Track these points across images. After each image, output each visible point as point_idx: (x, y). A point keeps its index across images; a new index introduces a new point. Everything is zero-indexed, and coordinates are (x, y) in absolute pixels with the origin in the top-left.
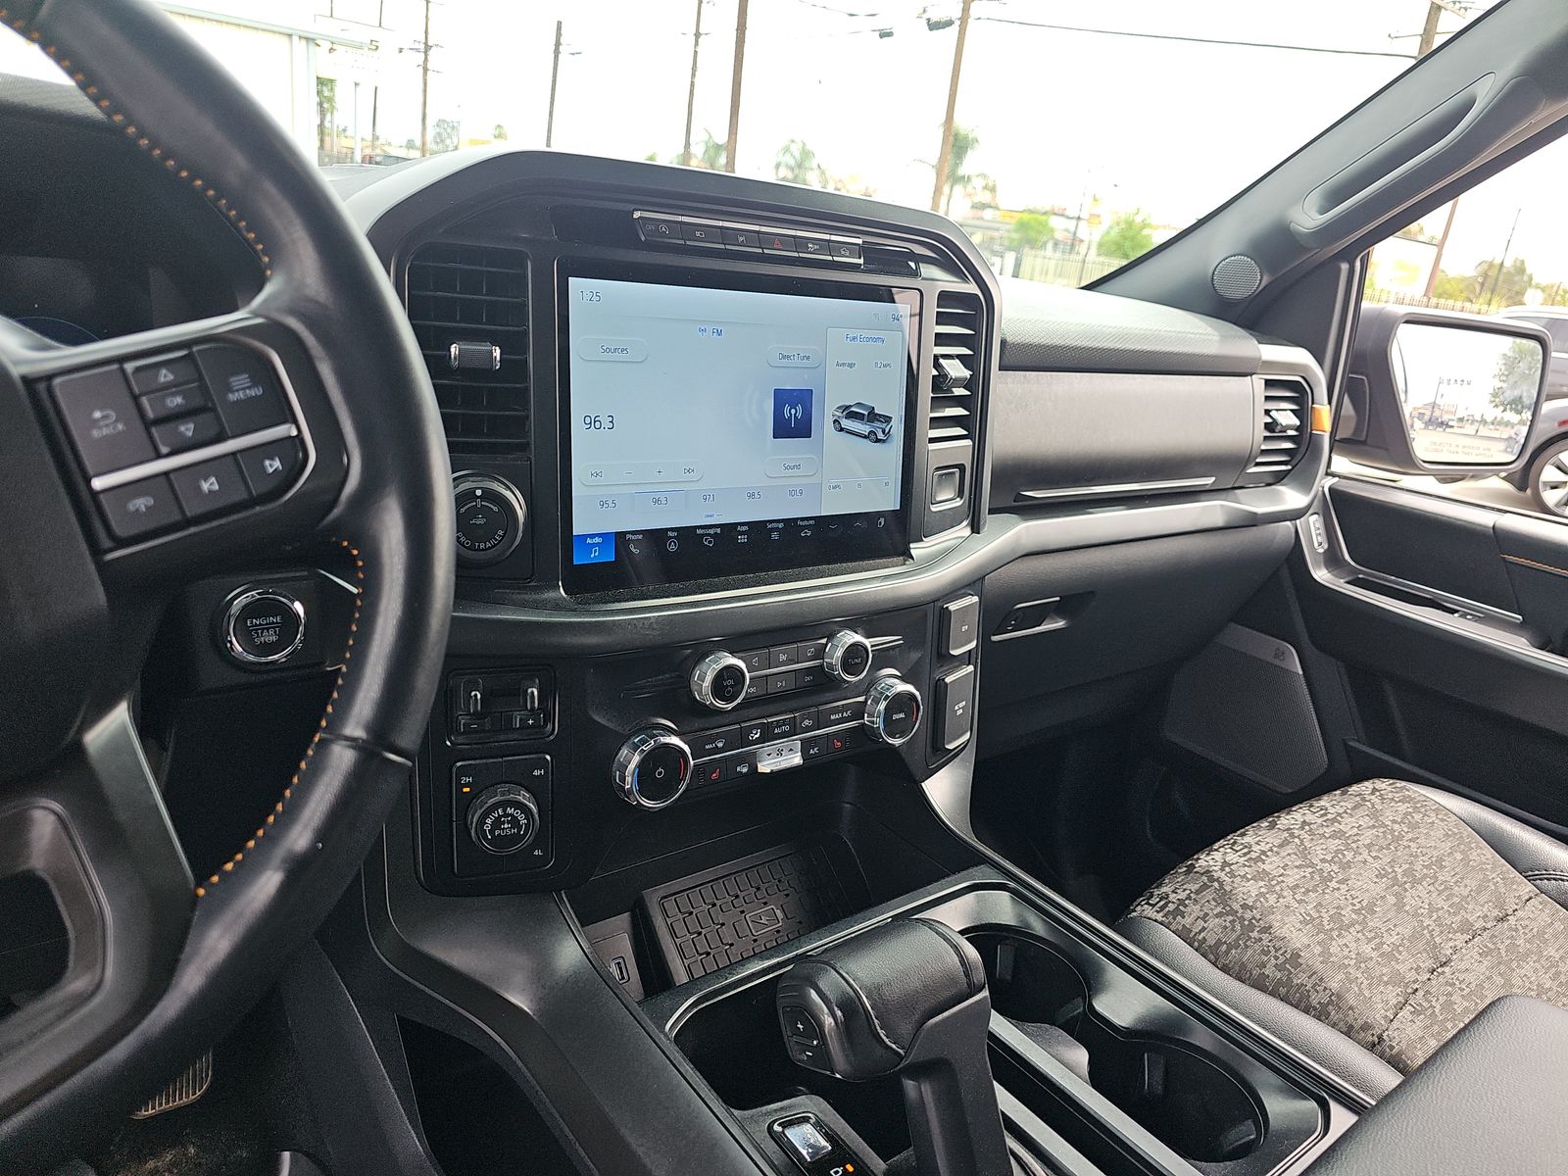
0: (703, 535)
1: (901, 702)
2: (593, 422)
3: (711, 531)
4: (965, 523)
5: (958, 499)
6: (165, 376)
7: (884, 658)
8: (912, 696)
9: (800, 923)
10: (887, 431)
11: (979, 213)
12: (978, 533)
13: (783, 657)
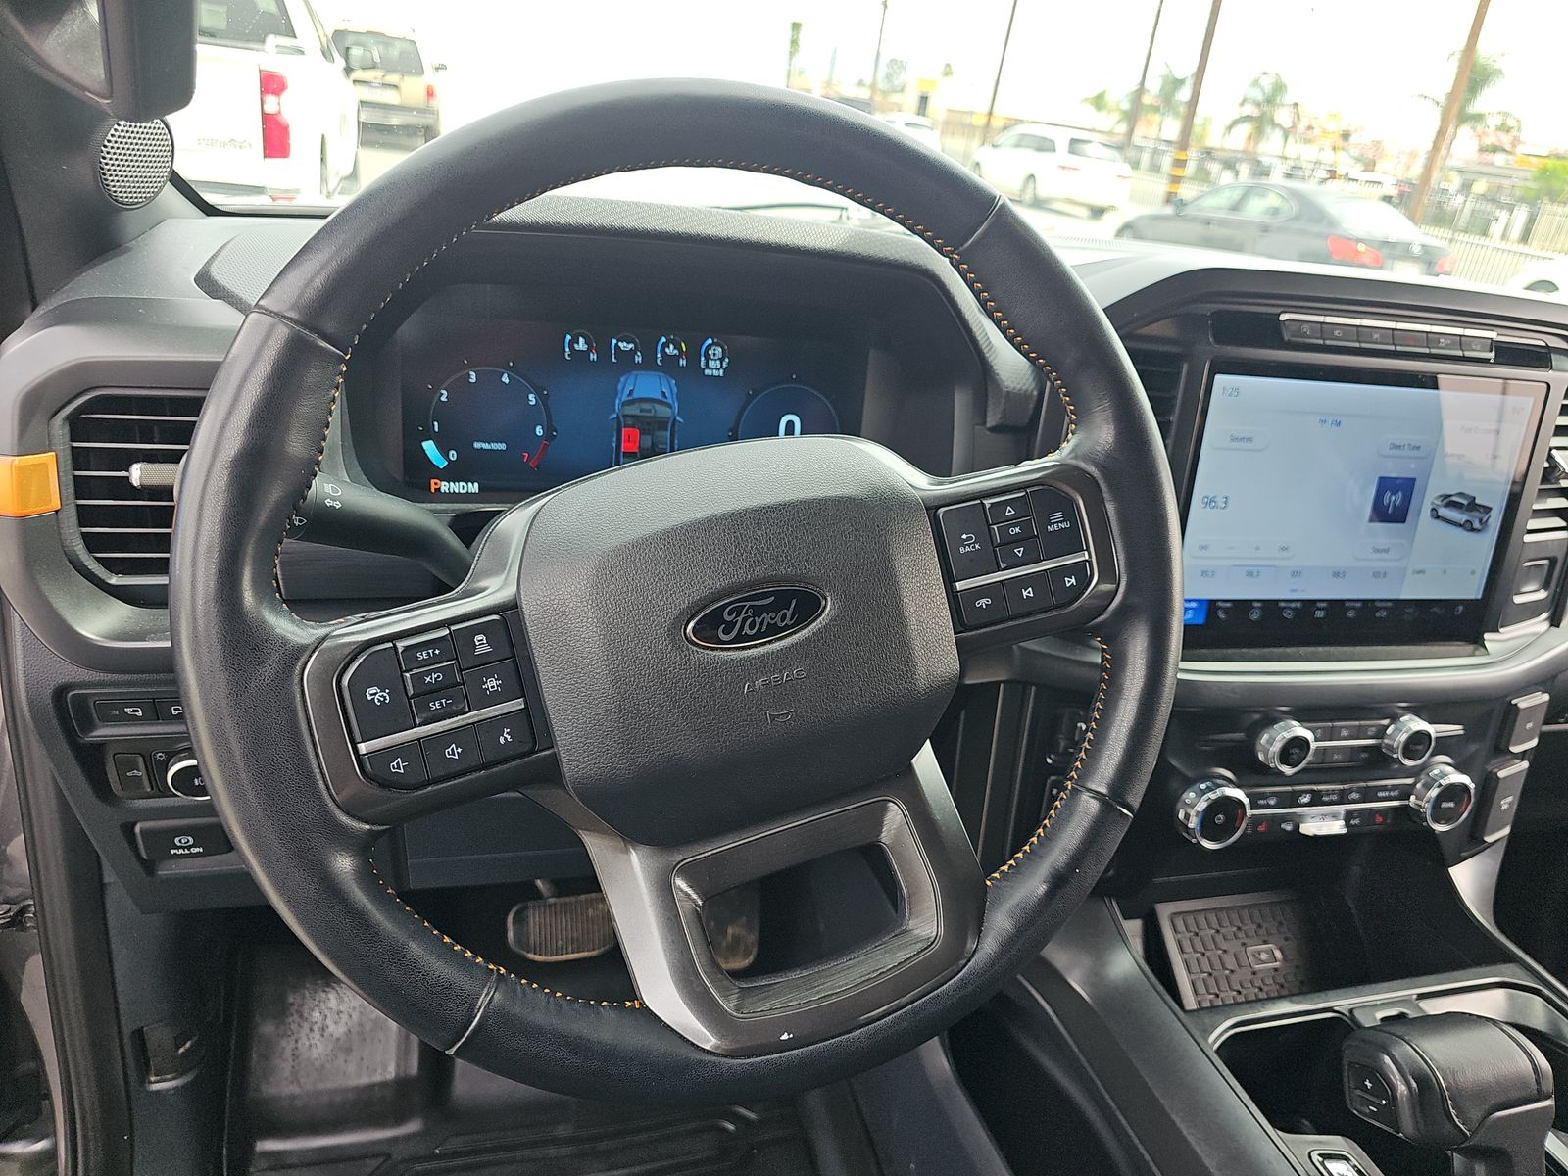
0: (1284, 608)
1: (1454, 792)
2: (1210, 502)
3: (1293, 605)
4: (1545, 616)
5: (1542, 591)
6: (1010, 511)
7: (1444, 745)
8: (1465, 787)
9: (1297, 967)
10: (1484, 520)
11: (1489, 157)
12: (1558, 627)
13: (1345, 733)
